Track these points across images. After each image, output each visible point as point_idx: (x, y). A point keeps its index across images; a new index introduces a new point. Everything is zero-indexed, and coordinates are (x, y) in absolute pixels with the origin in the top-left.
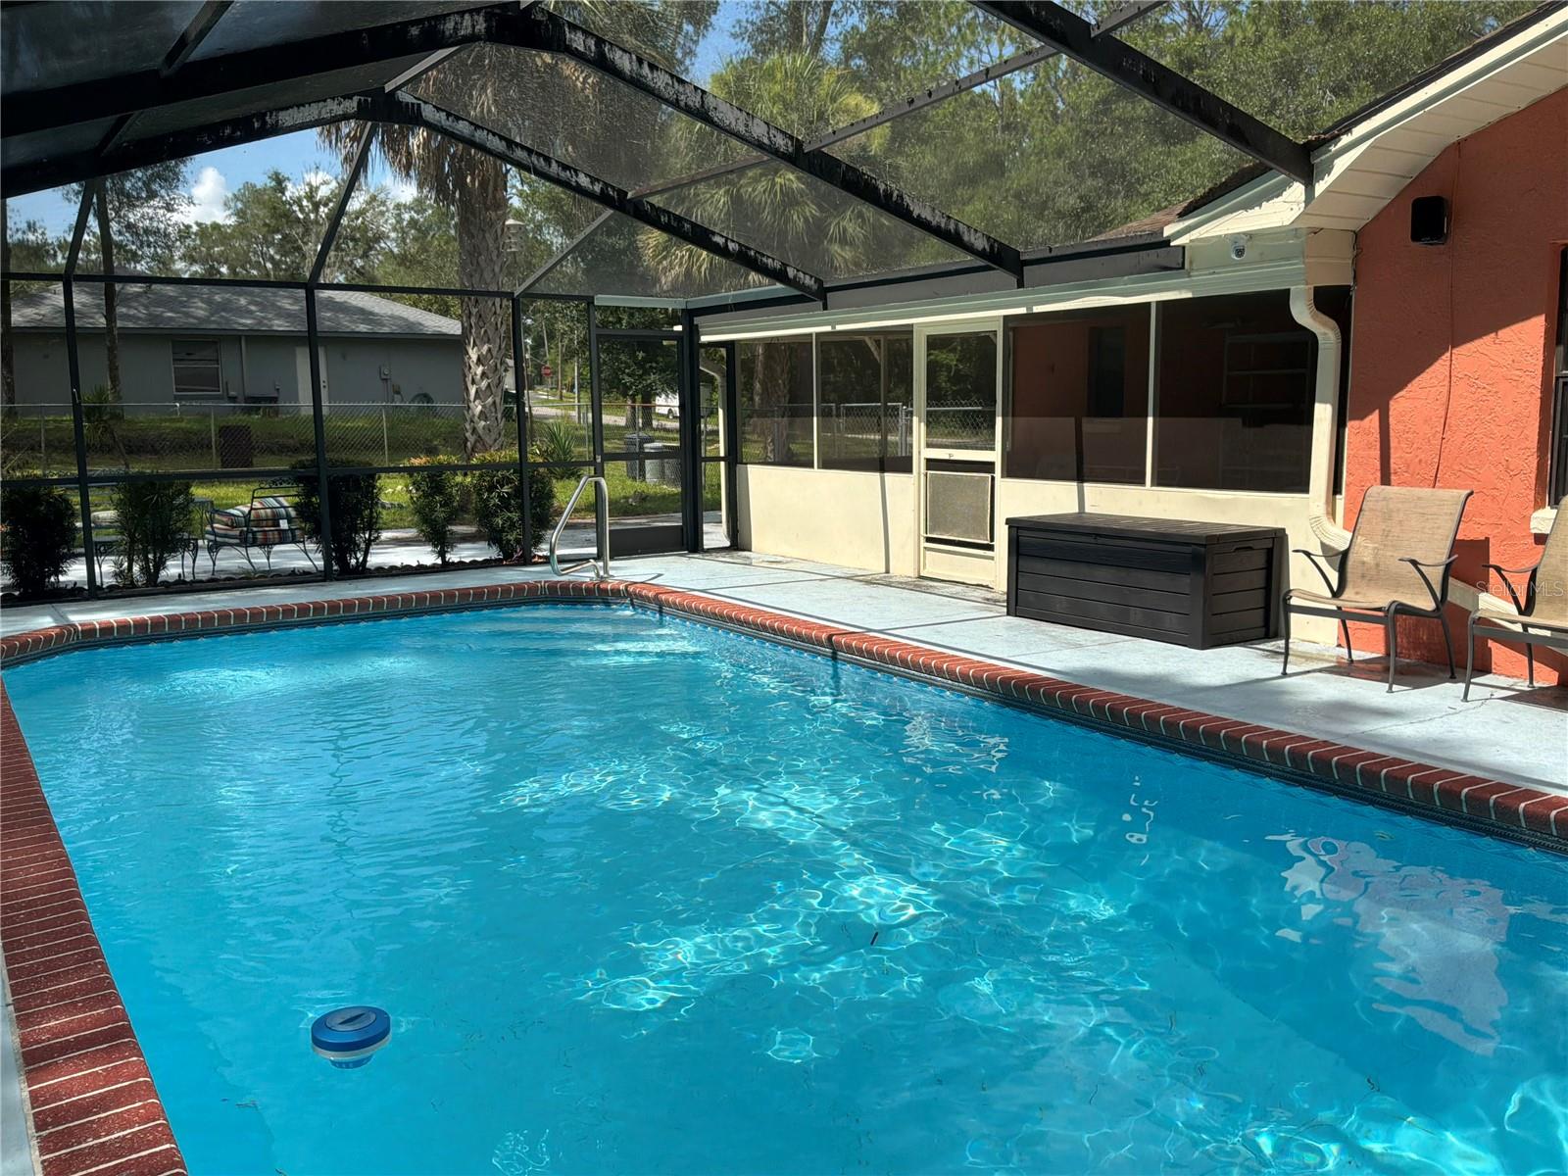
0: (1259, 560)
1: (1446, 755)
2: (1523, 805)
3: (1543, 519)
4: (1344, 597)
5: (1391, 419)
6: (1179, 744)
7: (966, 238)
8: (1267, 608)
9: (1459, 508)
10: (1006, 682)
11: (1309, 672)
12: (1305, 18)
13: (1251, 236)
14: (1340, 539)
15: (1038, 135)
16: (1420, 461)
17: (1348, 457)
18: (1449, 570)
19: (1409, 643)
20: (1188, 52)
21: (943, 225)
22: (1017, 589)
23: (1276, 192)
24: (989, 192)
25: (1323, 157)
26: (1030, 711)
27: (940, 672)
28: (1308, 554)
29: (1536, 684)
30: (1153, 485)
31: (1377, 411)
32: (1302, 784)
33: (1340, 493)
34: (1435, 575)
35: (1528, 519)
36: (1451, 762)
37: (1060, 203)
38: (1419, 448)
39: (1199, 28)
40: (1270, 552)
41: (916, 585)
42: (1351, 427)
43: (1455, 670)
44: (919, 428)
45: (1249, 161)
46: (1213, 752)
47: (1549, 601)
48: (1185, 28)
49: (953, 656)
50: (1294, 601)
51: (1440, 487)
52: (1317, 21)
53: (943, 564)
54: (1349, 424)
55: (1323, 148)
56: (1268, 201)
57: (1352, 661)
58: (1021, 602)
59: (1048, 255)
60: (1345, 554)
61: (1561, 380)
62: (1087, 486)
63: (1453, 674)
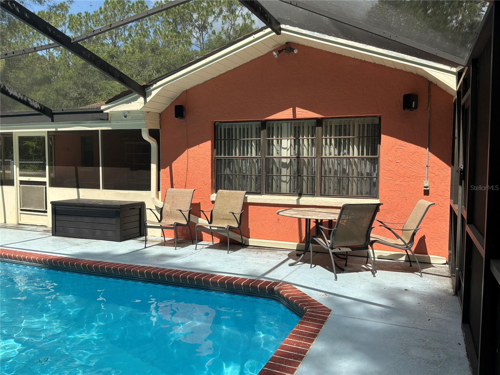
0: (137, 212)
1: (190, 267)
2: (210, 279)
3: (213, 197)
4: (162, 222)
5: (173, 169)
6: (112, 275)
7: (31, 103)
8: (140, 227)
9: (192, 194)
10: (50, 261)
11: (153, 246)
12: (147, 48)
13: (129, 112)
14: (160, 204)
15: (63, 72)
16: (181, 181)
17: (161, 180)
18: (190, 212)
19: (181, 234)
20: (112, 52)
21: (22, 98)
22: (55, 226)
23: (135, 99)
24: (46, 89)
25: (149, 90)
26: (59, 270)
27: (25, 259)
28: (151, 210)
29: (214, 243)
30: (103, 189)
31: (169, 167)
32: (150, 282)
33: (160, 191)
34: (186, 214)
35: (209, 197)
36: (192, 269)
37: (72, 95)
38: (180, 177)
39: (115, 46)
40: (140, 209)
41: (17, 227)
42: (162, 171)
43: (193, 241)
44: (16, 170)
45: (127, 89)
46: (122, 276)
47: (216, 219)
48: (111, 45)
49: (30, 253)
50: (148, 224)
51: (187, 188)
52: (150, 49)
53: (27, 219)
54: (161, 170)
55: (148, 88)
56: (133, 102)
57: (165, 241)
58: (57, 231)
59: (62, 112)
60: (162, 209)
61: (216, 158)
62: (80, 190)
63: (193, 242)
